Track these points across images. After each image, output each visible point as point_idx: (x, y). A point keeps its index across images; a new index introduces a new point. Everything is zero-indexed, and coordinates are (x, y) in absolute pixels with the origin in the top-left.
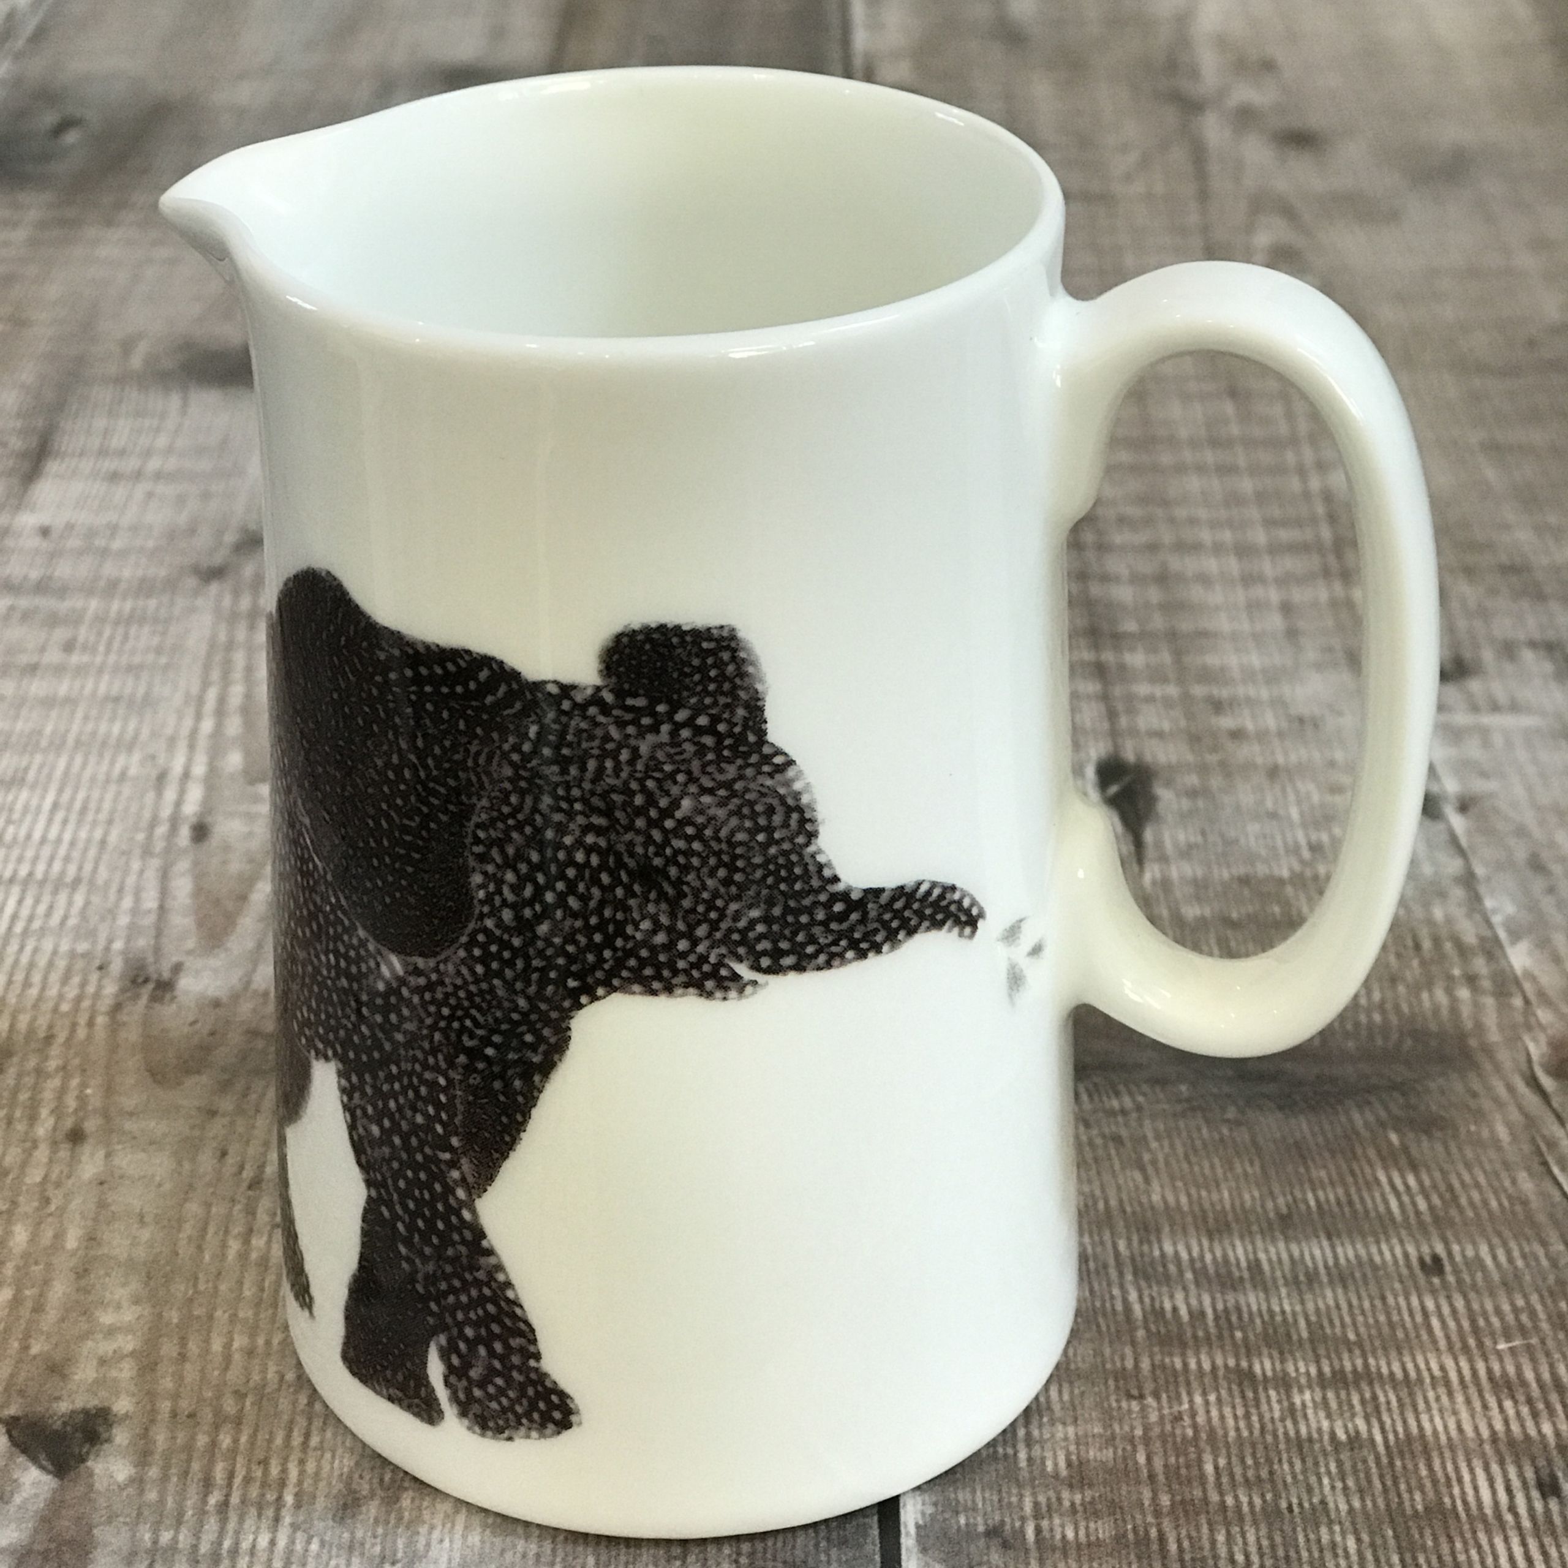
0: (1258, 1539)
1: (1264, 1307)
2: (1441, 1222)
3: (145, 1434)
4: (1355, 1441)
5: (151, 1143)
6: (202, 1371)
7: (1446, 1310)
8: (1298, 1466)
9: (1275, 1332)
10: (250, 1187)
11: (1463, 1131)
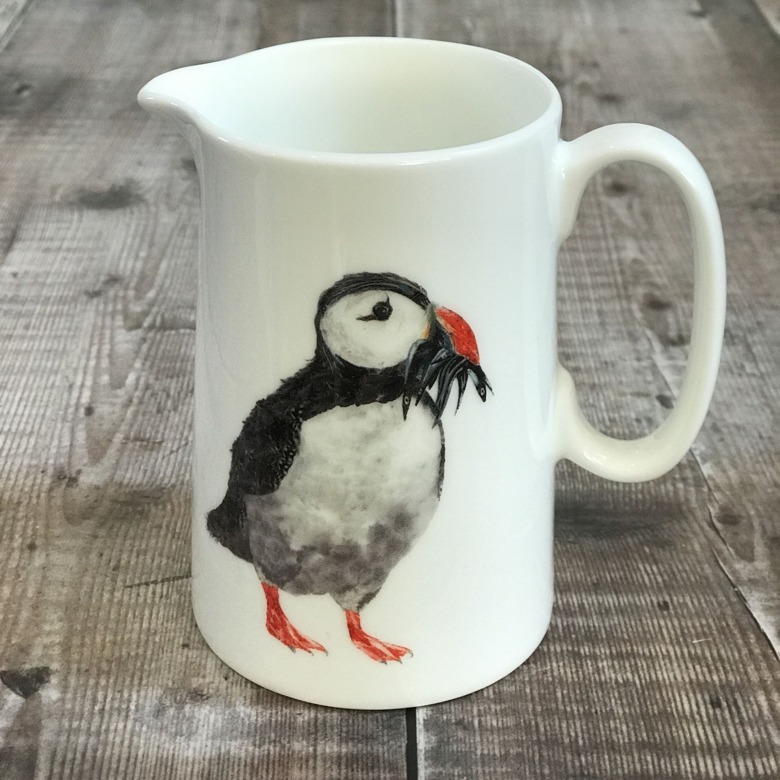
0: (581, 726)
1: (586, 624)
2: (668, 587)
3: (65, 679)
4: (626, 683)
5: (68, 550)
6: (92, 650)
7: (670, 625)
8: (600, 694)
9: (591, 634)
10: (114, 570)
11: (679, 547)
